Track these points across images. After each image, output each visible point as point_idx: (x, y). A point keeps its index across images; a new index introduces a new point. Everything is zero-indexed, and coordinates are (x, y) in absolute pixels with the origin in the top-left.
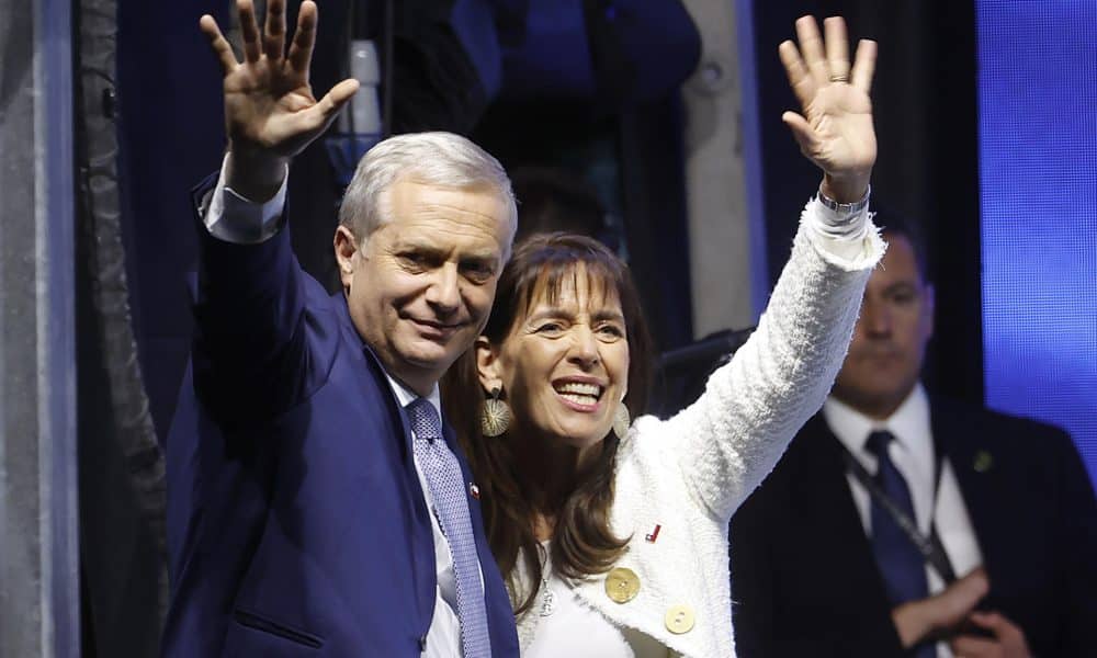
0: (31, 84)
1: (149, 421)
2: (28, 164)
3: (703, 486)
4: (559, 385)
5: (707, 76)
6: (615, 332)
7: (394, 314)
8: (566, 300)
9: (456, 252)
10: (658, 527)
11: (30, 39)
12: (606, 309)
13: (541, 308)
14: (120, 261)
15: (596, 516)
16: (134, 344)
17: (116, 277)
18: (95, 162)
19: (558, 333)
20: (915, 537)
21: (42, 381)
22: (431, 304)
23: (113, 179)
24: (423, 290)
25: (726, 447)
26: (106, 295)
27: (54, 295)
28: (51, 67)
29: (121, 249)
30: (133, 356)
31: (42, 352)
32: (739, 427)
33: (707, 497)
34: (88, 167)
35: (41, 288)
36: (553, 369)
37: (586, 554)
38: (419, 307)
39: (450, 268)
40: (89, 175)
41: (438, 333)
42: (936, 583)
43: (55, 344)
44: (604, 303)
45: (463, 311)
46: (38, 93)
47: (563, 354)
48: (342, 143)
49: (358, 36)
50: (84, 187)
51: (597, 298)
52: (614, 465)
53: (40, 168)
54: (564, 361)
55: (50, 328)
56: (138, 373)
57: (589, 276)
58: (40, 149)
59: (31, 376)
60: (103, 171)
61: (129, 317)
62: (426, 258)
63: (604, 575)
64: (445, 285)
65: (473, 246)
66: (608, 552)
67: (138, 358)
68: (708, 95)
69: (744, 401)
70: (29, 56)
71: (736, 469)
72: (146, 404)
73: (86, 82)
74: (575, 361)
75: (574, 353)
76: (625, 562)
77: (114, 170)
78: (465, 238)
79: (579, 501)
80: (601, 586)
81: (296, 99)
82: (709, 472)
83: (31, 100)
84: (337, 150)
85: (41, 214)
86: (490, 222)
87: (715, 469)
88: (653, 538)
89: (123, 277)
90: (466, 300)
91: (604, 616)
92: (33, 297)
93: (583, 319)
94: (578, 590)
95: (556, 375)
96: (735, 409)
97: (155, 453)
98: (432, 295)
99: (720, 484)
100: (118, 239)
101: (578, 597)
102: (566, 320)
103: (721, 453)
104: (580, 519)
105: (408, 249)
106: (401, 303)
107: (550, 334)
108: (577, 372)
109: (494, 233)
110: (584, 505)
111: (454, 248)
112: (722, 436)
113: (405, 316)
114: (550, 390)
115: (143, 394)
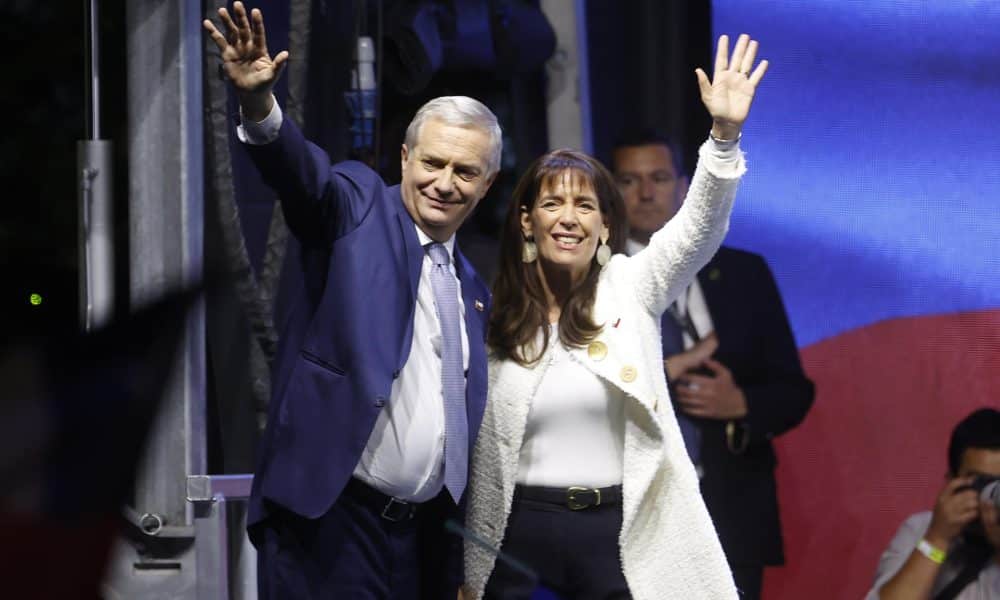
0: (178, 61)
1: (245, 252)
2: (177, 108)
3: (645, 296)
4: (556, 236)
5: (559, 58)
6: (590, 207)
7: (418, 193)
8: (560, 190)
9: (452, 162)
10: (619, 320)
11: (178, 36)
12: (582, 194)
13: (545, 193)
14: (229, 161)
15: (585, 311)
16: (236, 208)
17: (227, 170)
18: (215, 105)
19: (555, 208)
20: (677, 317)
21: (185, 229)
22: (437, 190)
23: (224, 114)
24: (432, 181)
25: (657, 275)
26: (221, 181)
27: (191, 180)
28: (189, 50)
29: (229, 155)
30: (236, 214)
31: (184, 212)
32: (665, 264)
33: (647, 302)
34: (210, 108)
35: (184, 176)
36: (551, 227)
37: (576, 332)
38: (430, 190)
39: (449, 170)
40: (211, 111)
41: (440, 205)
42: (689, 343)
43: (192, 207)
44: (581, 191)
45: (457, 194)
46: (182, 66)
47: (557, 220)
48: (354, 95)
49: (363, 34)
50: (208, 119)
51: (576, 189)
52: (597, 281)
53: (183, 109)
54: (558, 224)
55: (189, 199)
56: (238, 224)
57: (571, 176)
58: (183, 98)
59: (178, 227)
60: (219, 110)
61: (233, 193)
62: (437, 163)
63: (587, 346)
64: (444, 179)
65: (463, 159)
66: (590, 333)
67: (239, 215)
68: (559, 68)
69: (668, 249)
70: (176, 46)
71: (662, 288)
72: (243, 242)
73: (209, 60)
74: (562, 224)
75: (561, 220)
76: (600, 338)
77: (225, 109)
78: (458, 154)
79: (577, 302)
80: (586, 351)
81: (259, 63)
82: (647, 288)
83: (178, 69)
84: (351, 99)
85: (184, 134)
86: (474, 146)
87: (651, 286)
88: (616, 326)
89: (230, 170)
90: (458, 188)
91: (588, 369)
92: (180, 182)
93: (569, 200)
94: (571, 352)
95: (554, 231)
96: (663, 252)
97: (249, 270)
98: (436, 184)
99: (653, 295)
100: (227, 149)
101: (572, 355)
102: (561, 200)
103: (654, 278)
104: (576, 314)
105: (428, 159)
106: (422, 186)
107: (551, 208)
108: (565, 231)
109: (477, 152)
110: (579, 306)
111: (450, 159)
112: (656, 268)
113: (424, 194)
114: (550, 239)
115: (241, 234)
